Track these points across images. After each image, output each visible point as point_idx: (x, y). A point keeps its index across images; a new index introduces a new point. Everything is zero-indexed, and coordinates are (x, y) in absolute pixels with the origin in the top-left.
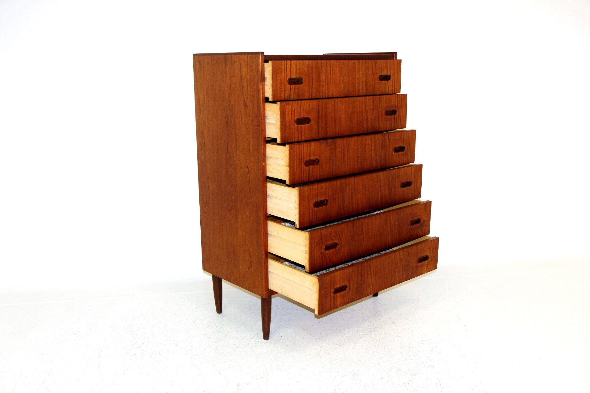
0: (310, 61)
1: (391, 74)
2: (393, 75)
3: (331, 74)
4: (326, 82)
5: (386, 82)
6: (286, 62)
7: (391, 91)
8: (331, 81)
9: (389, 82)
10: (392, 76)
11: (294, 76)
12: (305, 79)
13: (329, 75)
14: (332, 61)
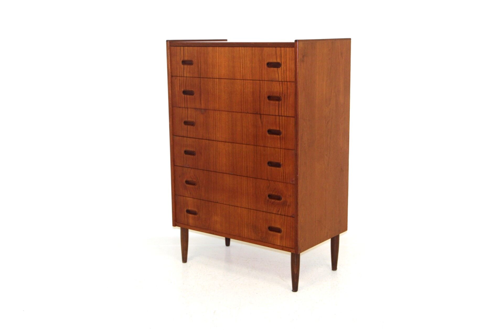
0: (199, 48)
1: (281, 62)
2: (284, 63)
3: (217, 59)
4: (212, 65)
5: (276, 69)
6: (180, 48)
7: (282, 79)
8: (217, 64)
9: (279, 69)
11: (186, 59)
12: (195, 61)
13: (215, 60)
14: (217, 48)
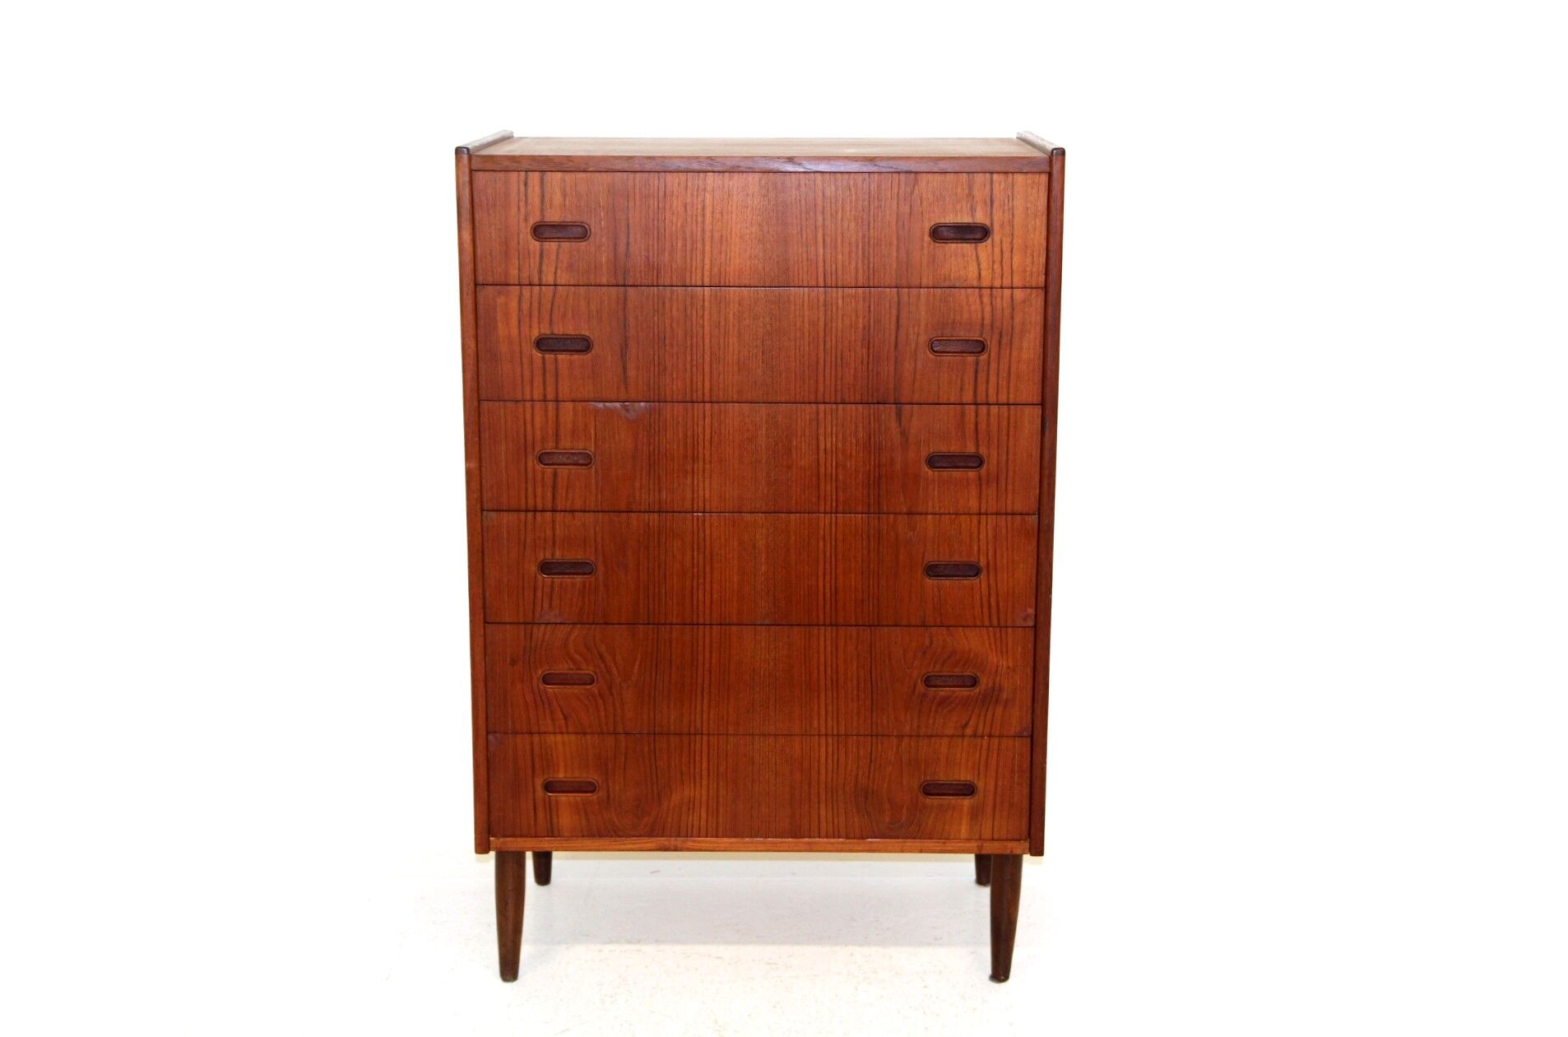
0: (618, 176)
1: (992, 223)
2: (1002, 226)
3: (709, 215)
4: (684, 237)
5: (968, 246)
6: (523, 178)
7: (992, 278)
8: (708, 235)
9: (981, 246)
10: (996, 227)
11: (554, 217)
12: (598, 224)
13: (700, 218)
14: (709, 175)
